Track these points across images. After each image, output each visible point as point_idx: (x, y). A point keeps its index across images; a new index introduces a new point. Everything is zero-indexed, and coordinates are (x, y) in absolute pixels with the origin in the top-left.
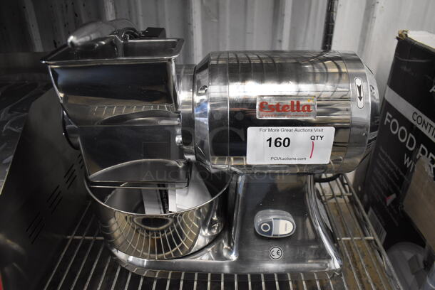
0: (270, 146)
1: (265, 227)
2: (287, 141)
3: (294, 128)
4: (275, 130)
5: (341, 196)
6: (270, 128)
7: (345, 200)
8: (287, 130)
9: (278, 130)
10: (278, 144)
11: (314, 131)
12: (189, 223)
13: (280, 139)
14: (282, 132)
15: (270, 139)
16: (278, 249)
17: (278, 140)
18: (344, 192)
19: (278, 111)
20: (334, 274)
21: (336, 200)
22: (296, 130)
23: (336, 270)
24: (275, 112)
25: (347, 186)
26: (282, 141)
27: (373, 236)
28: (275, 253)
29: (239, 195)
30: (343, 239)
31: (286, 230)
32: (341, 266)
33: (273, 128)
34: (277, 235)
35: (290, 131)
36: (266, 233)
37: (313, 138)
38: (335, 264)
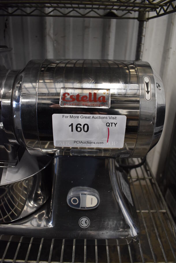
0: (72, 131)
1: (75, 201)
2: (86, 126)
3: (91, 116)
4: (75, 117)
5: (144, 179)
6: (71, 115)
7: (146, 182)
8: (86, 117)
9: (78, 117)
10: (79, 129)
11: (108, 118)
12: (18, 196)
13: (81, 125)
14: (82, 119)
15: (72, 125)
16: (86, 219)
17: (79, 126)
18: (146, 176)
19: (78, 100)
20: (133, 240)
21: (140, 182)
22: (93, 117)
23: (134, 237)
24: (76, 101)
25: (149, 172)
26: (82, 127)
27: (166, 209)
28: (83, 222)
29: (55, 175)
30: (142, 211)
31: (92, 204)
32: (138, 233)
33: (74, 115)
34: (85, 208)
35: (89, 118)
36: (75, 206)
37: (108, 124)
38: (134, 232)
